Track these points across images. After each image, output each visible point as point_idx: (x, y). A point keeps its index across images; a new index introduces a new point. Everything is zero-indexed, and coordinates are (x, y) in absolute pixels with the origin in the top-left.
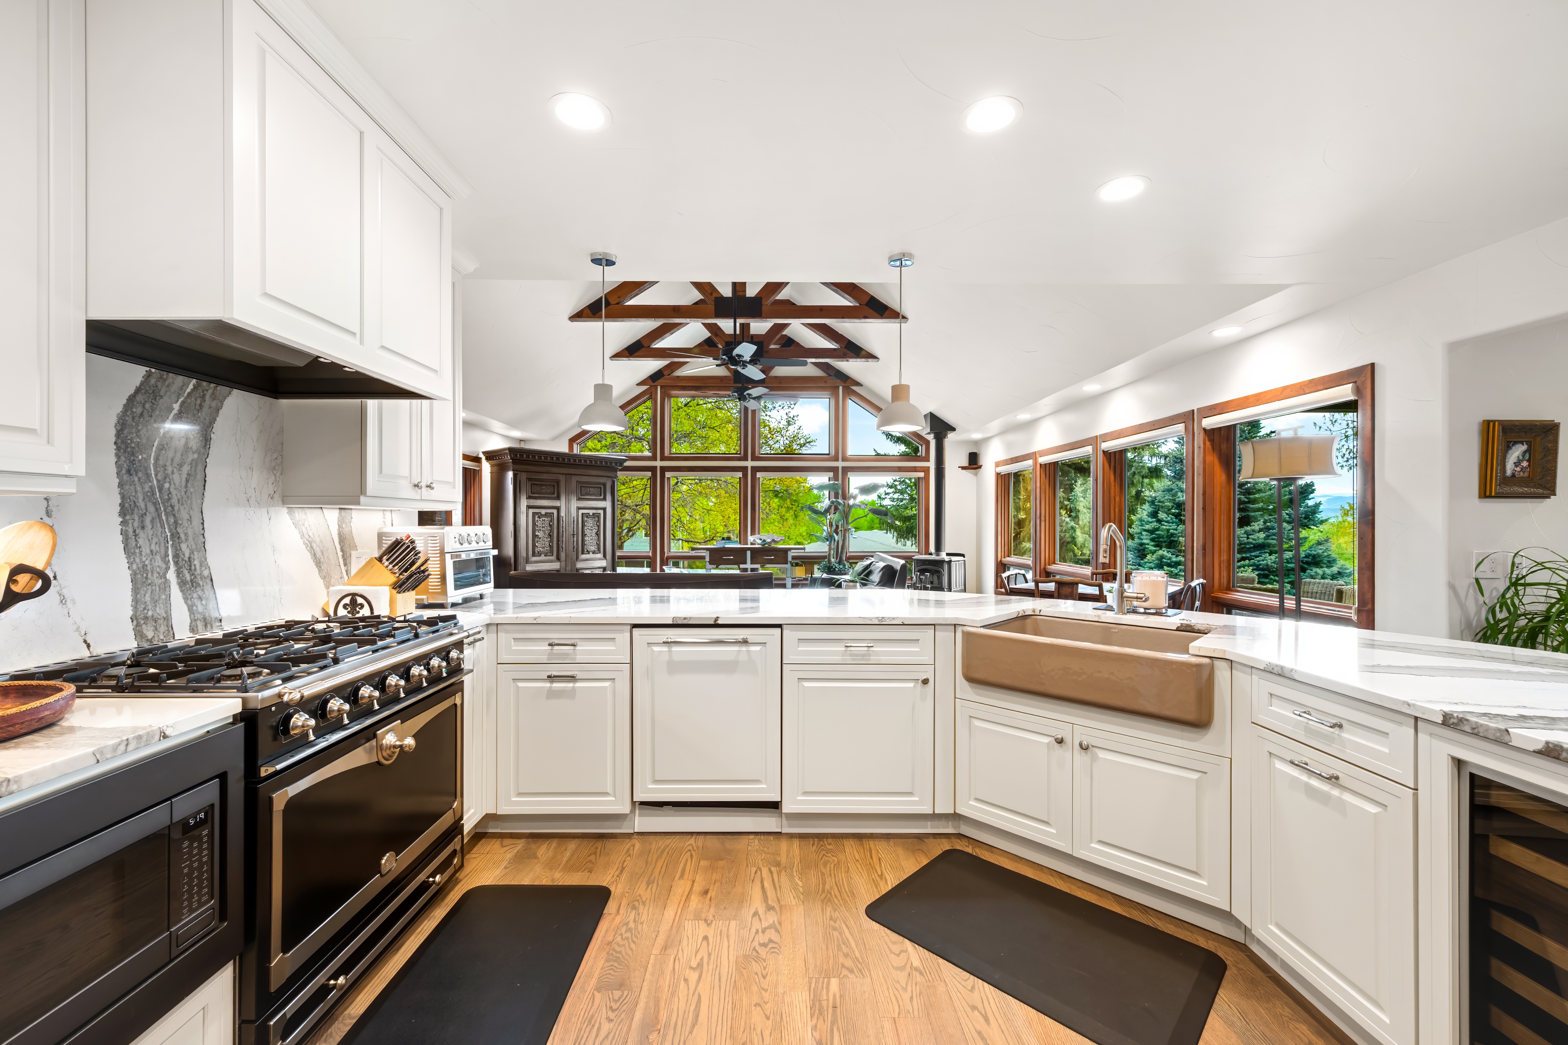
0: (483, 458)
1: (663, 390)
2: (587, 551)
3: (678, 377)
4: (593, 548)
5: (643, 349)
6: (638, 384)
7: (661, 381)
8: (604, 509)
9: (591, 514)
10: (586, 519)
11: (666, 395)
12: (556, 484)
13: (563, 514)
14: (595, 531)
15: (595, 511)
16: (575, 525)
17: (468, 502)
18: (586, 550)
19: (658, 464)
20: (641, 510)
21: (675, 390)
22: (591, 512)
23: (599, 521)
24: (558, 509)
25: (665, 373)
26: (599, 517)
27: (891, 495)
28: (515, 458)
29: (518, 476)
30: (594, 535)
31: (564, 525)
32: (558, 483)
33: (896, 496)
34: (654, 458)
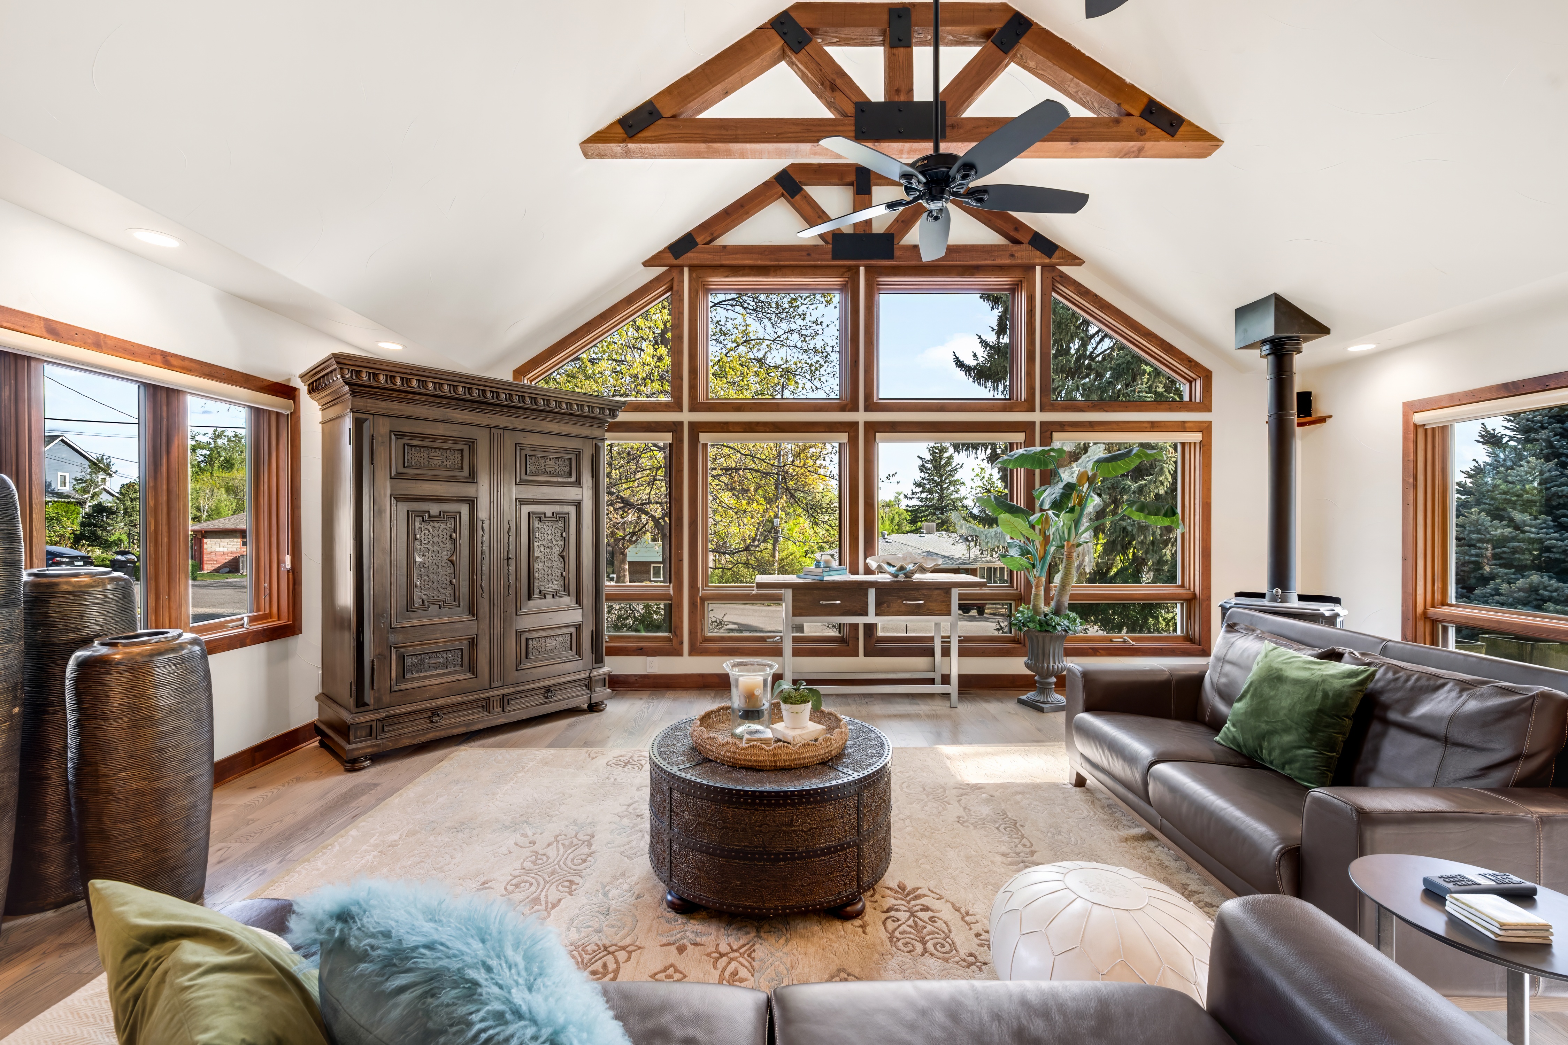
0: (303, 389)
1: (694, 275)
2: (540, 592)
3: (725, 247)
4: (555, 586)
5: (659, 122)
6: (647, 264)
7: (691, 257)
8: (578, 505)
9: (549, 514)
10: (537, 524)
11: (700, 289)
12: (466, 448)
13: (483, 513)
14: (557, 550)
15: (557, 508)
16: (513, 539)
17: (264, 488)
18: (537, 591)
19: (686, 417)
20: (649, 510)
21: (716, 276)
22: (549, 510)
23: (565, 528)
24: (472, 503)
25: (699, 240)
26: (566, 521)
27: (919, 495)
28: (355, 380)
29: (367, 426)
30: (556, 557)
31: (486, 537)
32: (472, 444)
33: (924, 495)
34: (677, 406)
